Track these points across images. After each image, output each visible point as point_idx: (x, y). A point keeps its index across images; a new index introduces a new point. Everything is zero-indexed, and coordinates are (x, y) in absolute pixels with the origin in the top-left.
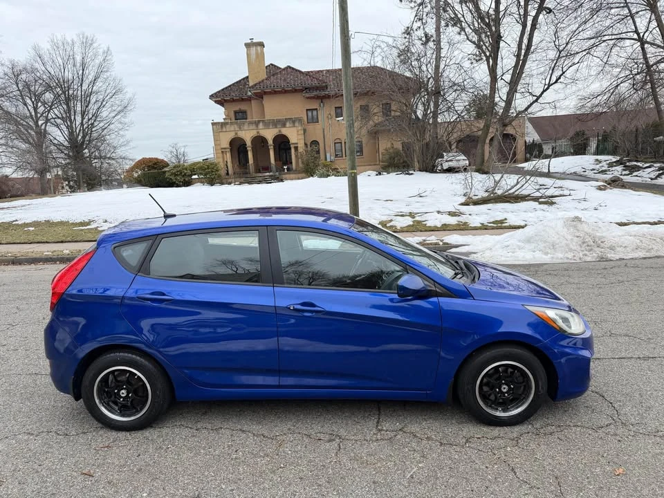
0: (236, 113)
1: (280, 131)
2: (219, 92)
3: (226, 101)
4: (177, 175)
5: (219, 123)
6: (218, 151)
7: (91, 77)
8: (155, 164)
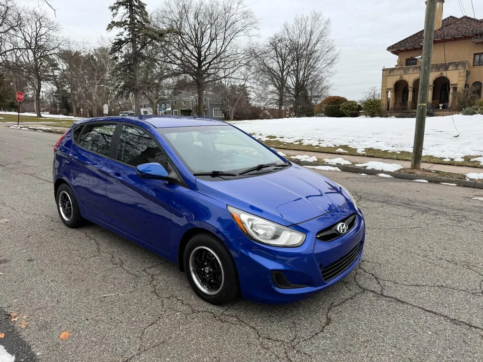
0: (407, 60)
1: (442, 74)
2: (396, 44)
3: (400, 51)
4: (347, 109)
5: (388, 69)
6: (383, 91)
7: (315, 41)
8: (337, 100)
